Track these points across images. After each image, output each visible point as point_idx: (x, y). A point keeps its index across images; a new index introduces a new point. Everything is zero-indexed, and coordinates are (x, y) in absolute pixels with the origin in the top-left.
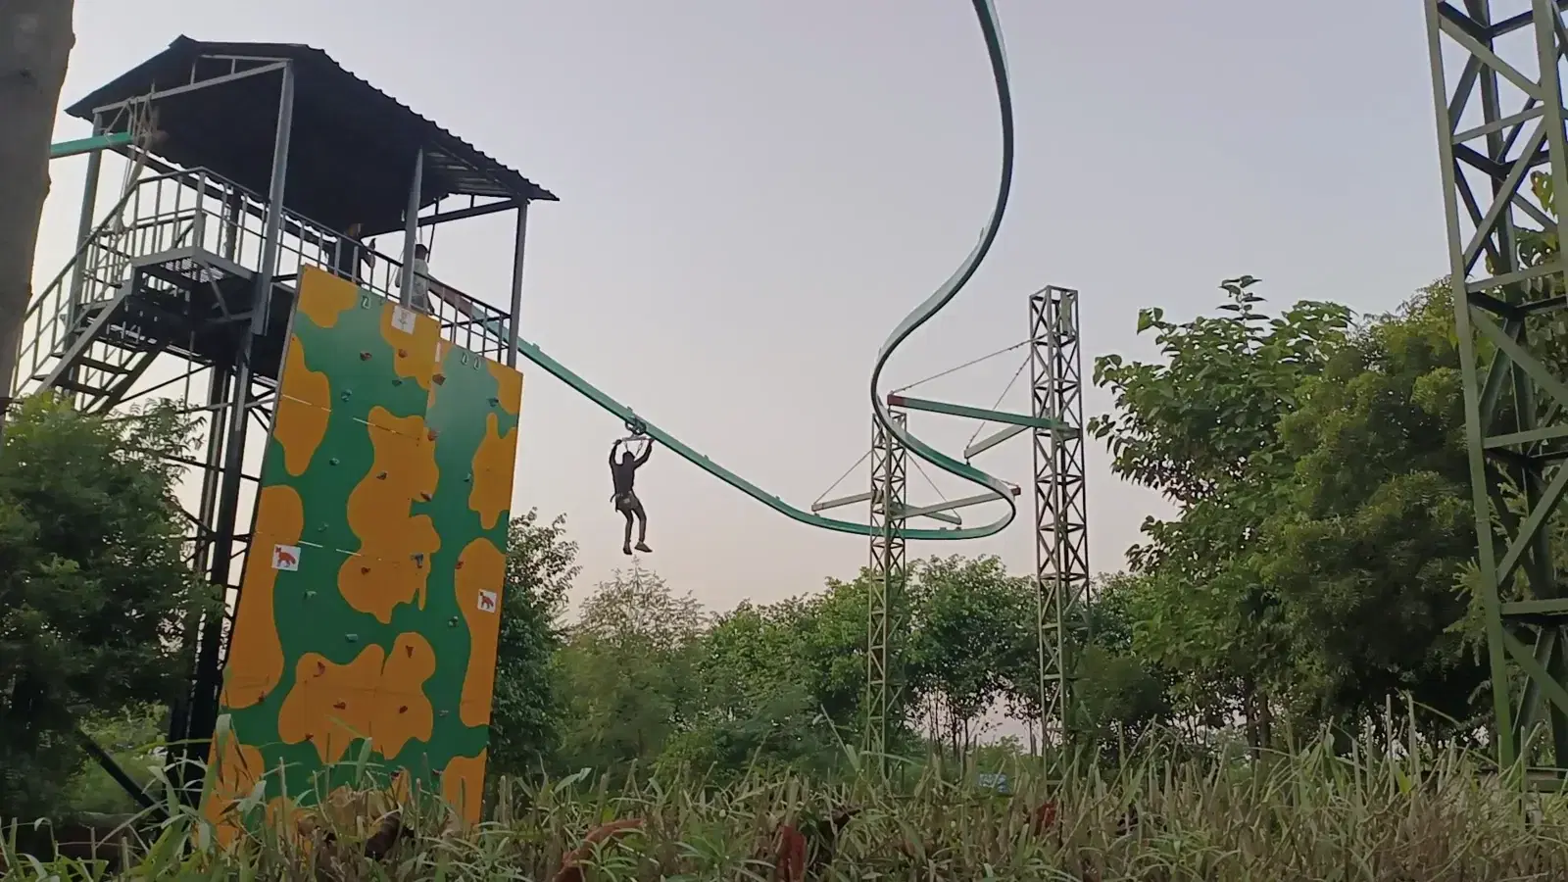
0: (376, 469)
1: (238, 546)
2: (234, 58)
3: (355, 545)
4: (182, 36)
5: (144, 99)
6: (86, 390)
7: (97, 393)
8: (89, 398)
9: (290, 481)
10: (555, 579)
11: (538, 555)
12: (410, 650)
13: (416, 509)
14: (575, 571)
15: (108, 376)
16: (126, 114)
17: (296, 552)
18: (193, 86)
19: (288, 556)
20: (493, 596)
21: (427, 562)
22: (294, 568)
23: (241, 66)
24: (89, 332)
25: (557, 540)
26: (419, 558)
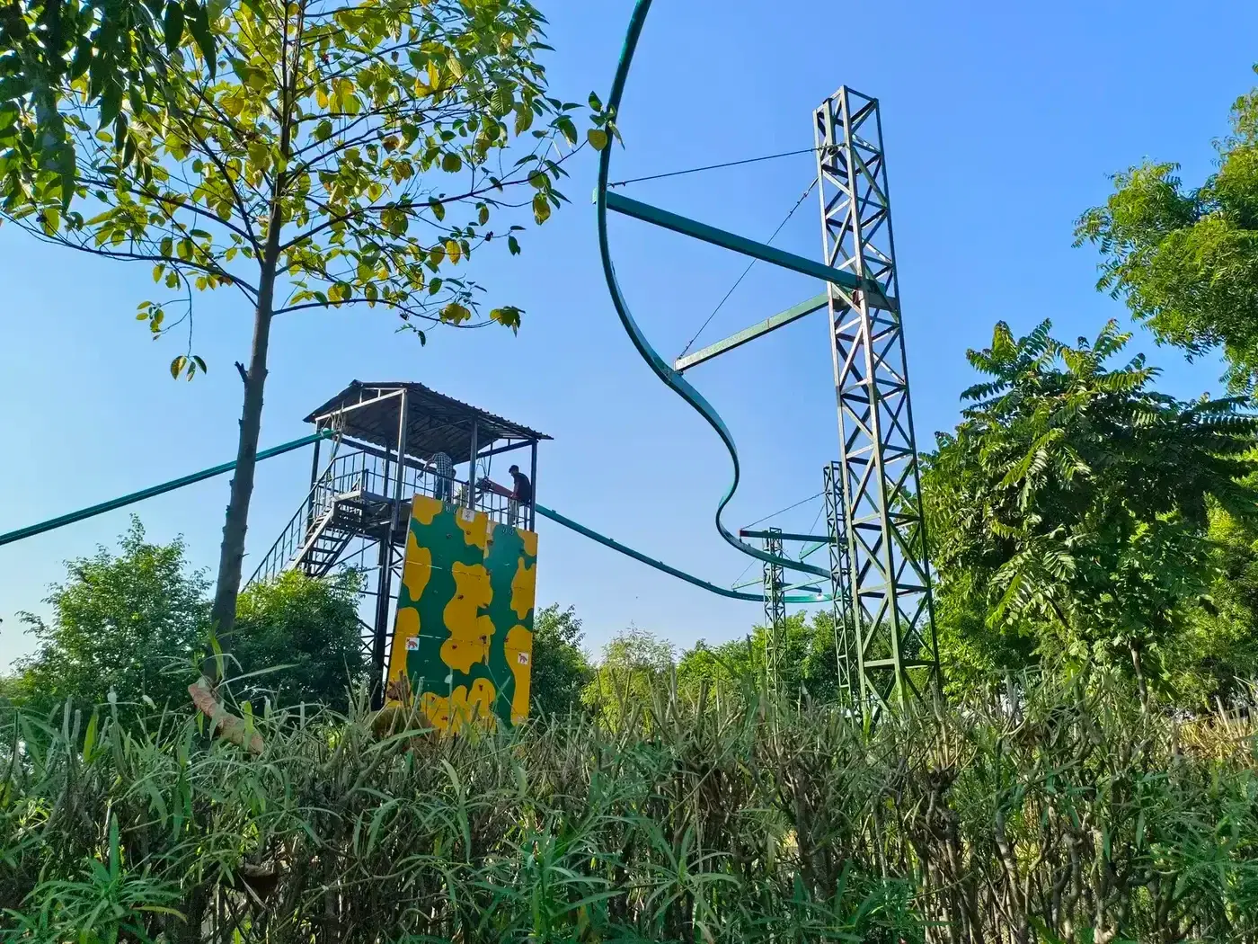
0: (458, 593)
1: (389, 640)
2: (379, 389)
3: (449, 634)
4: (355, 381)
5: (338, 412)
6: (315, 563)
7: (321, 564)
8: (317, 566)
9: (413, 604)
10: (571, 640)
11: (561, 628)
12: (481, 687)
13: (480, 612)
14: (582, 636)
15: (326, 555)
16: (331, 420)
17: (417, 641)
18: (361, 404)
19: (413, 643)
20: (527, 656)
21: (489, 641)
22: (417, 649)
23: (384, 393)
24: (315, 535)
25: (572, 618)
26: (484, 638)
